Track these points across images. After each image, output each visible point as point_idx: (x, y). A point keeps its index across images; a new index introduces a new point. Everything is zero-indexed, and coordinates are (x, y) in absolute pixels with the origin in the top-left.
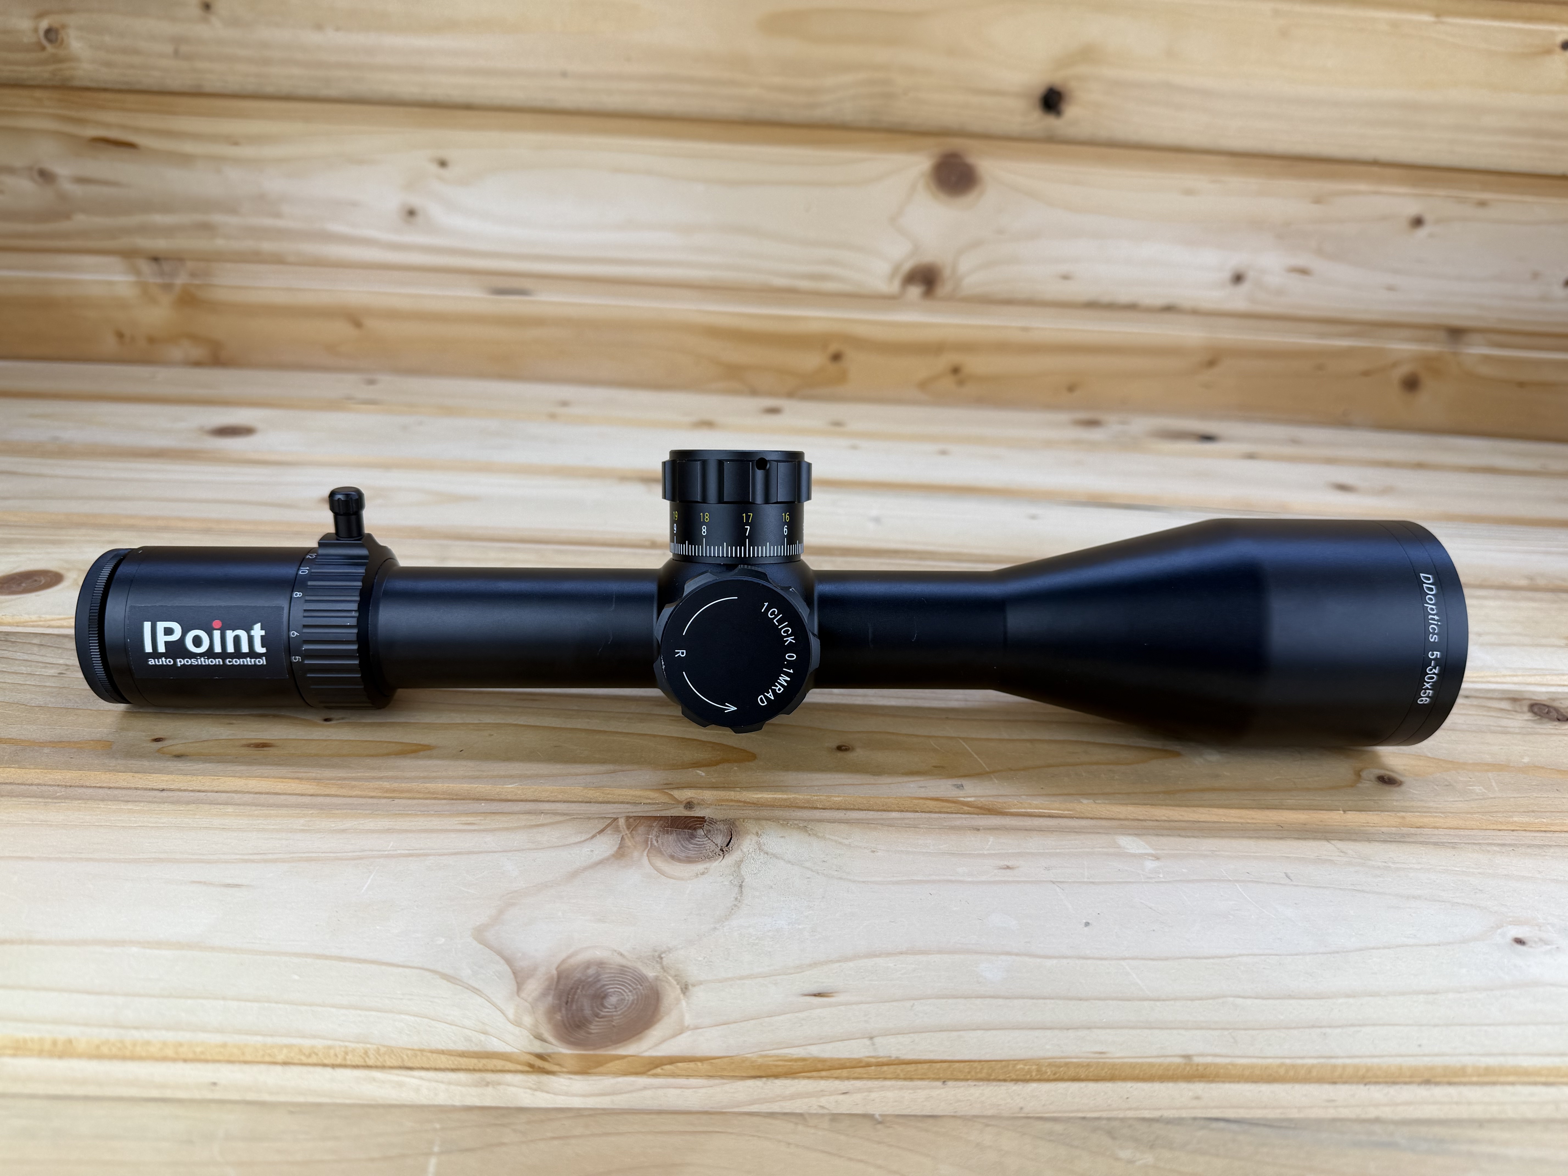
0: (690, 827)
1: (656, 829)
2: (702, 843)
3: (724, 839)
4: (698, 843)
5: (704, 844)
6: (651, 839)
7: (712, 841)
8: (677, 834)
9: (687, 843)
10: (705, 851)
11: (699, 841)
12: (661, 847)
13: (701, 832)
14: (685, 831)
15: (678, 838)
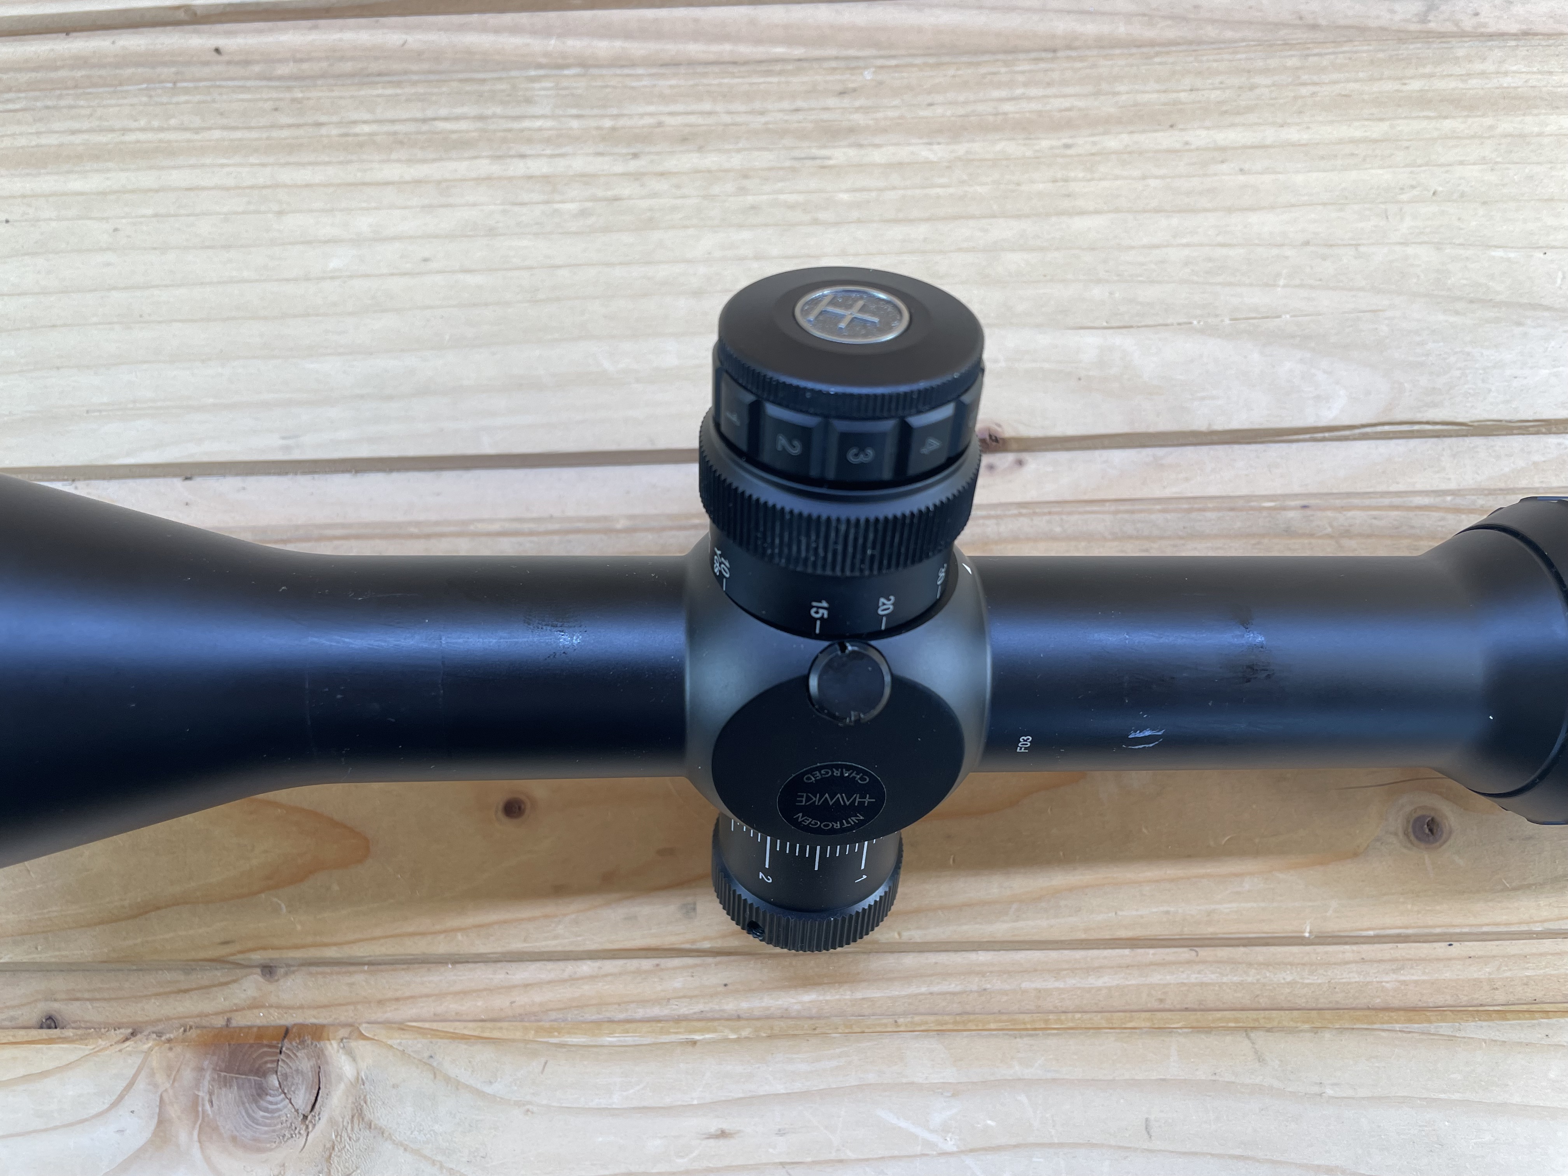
0: (258, 1069)
1: (208, 1075)
2: (275, 1107)
3: (307, 1098)
4: (270, 1107)
5: (279, 1110)
6: (203, 1099)
7: (290, 1100)
8: (239, 1088)
9: (254, 1106)
10: (279, 1126)
11: (271, 1103)
12: (218, 1119)
13: (273, 1080)
14: (250, 1079)
15: (241, 1097)
